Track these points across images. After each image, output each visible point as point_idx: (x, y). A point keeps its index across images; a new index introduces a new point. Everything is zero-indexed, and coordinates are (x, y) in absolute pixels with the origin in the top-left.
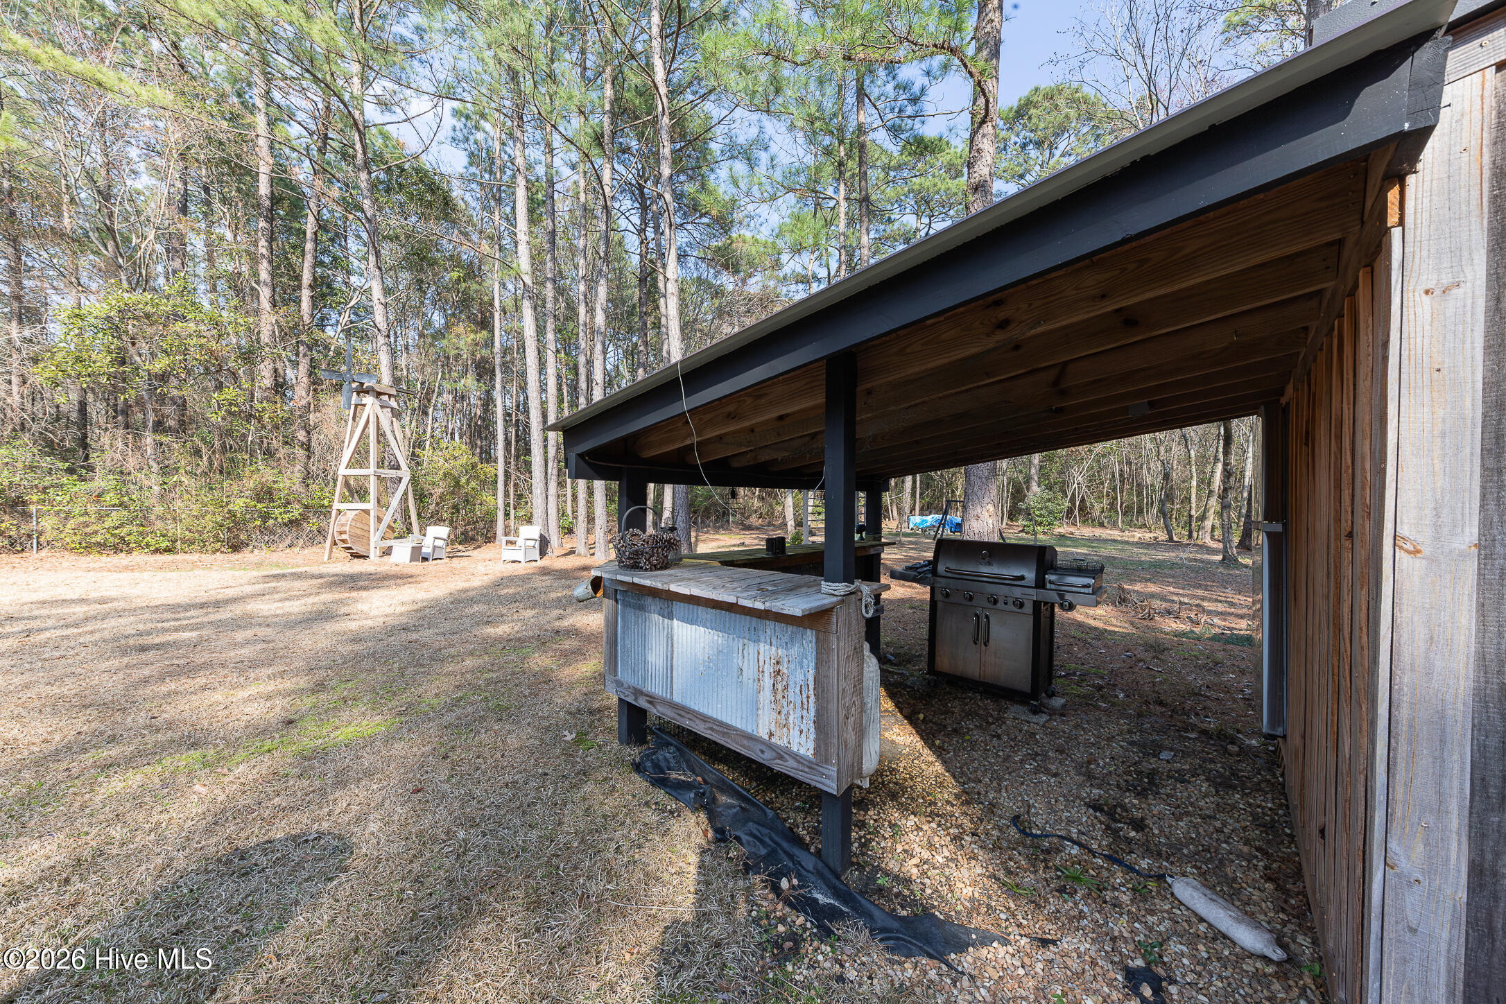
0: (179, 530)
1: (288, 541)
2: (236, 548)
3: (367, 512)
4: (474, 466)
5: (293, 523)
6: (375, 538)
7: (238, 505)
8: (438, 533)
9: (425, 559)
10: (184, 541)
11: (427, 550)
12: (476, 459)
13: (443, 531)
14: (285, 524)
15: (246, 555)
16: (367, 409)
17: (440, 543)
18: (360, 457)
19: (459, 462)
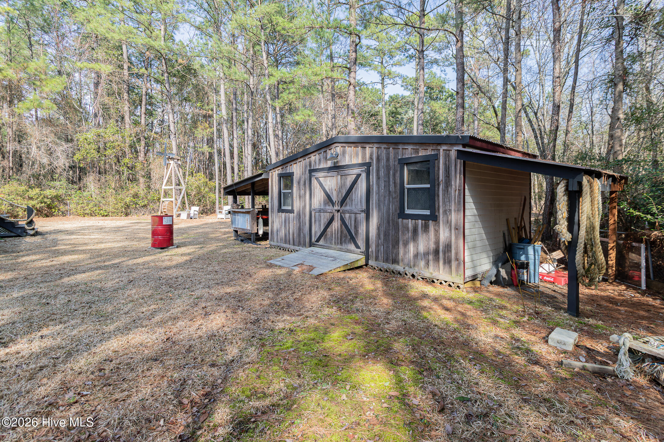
0: (111, 209)
1: (143, 213)
2: (127, 215)
3: (172, 202)
4: (206, 182)
5: (145, 206)
6: (175, 211)
7: (128, 200)
8: (195, 209)
9: (191, 218)
10: (112, 212)
11: (192, 215)
12: (208, 180)
13: (197, 208)
14: (142, 207)
15: (129, 217)
16: (172, 165)
17: (196, 213)
18: (169, 182)
19: (201, 181)
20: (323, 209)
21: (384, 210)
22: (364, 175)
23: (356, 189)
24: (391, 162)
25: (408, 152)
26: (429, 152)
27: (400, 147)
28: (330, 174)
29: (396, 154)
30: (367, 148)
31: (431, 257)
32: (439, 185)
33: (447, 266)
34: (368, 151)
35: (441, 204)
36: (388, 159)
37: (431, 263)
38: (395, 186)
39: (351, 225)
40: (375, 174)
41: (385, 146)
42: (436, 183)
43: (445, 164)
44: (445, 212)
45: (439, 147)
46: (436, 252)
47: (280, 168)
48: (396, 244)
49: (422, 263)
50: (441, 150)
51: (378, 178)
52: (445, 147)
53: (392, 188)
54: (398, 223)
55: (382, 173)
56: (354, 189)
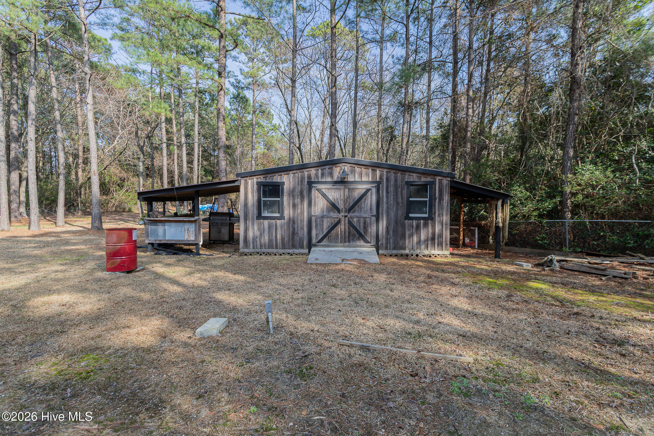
20: (326, 215)
21: (392, 214)
22: (374, 190)
23: (365, 199)
24: (399, 182)
25: (414, 178)
26: (429, 179)
27: (407, 174)
28: (335, 187)
29: (403, 178)
30: (378, 171)
31: (429, 242)
32: (435, 199)
33: (440, 246)
34: (378, 173)
35: (437, 210)
36: (396, 181)
37: (429, 245)
38: (402, 199)
39: (360, 226)
40: (385, 190)
41: (394, 171)
42: (433, 198)
43: (439, 187)
44: (439, 215)
45: (436, 177)
46: (433, 239)
47: (261, 177)
48: (403, 236)
49: (423, 247)
50: (437, 179)
51: (387, 192)
52: (440, 178)
53: (400, 200)
54: (404, 224)
55: (392, 189)
56: (363, 200)
